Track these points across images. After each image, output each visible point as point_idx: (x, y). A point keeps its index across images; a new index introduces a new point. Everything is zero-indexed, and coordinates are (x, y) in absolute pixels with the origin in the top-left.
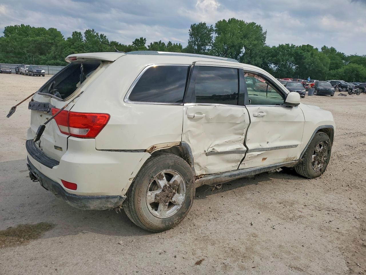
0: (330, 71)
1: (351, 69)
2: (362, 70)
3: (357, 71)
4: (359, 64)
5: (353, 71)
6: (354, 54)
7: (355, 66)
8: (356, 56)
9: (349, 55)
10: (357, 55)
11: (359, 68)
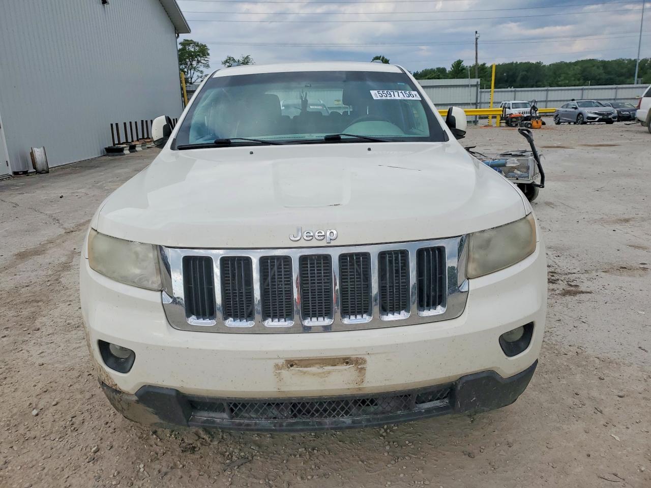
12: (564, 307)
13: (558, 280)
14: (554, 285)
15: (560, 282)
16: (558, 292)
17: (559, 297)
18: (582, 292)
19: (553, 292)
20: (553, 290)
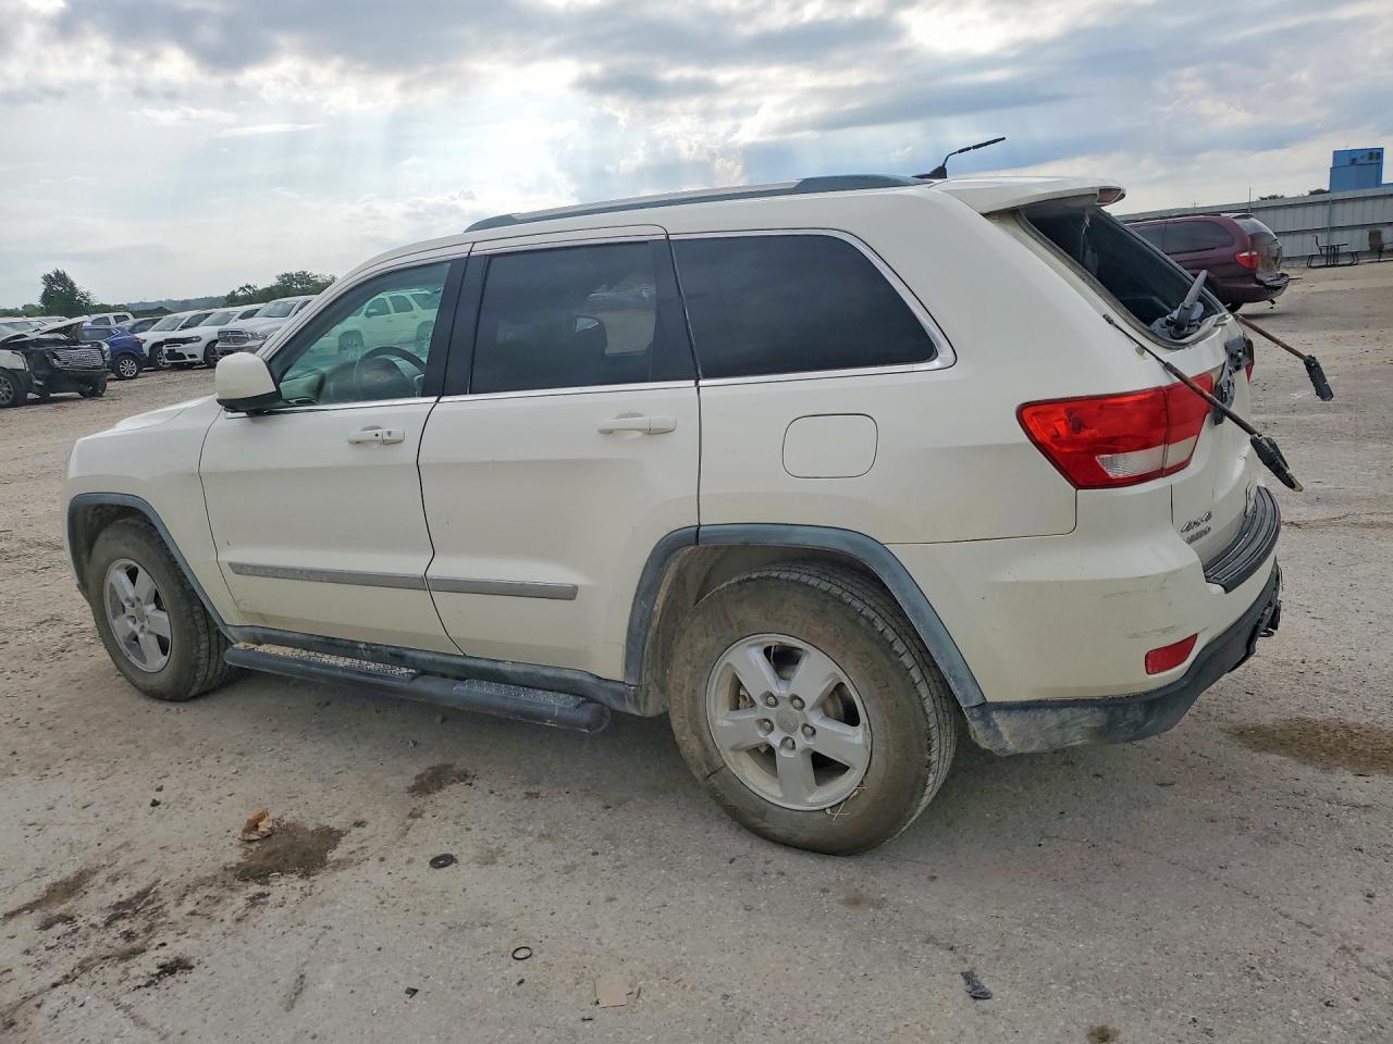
12: (79, 842)
13: (108, 924)
14: (116, 900)
15: (98, 919)
16: (101, 878)
17: (95, 862)
18: (31, 907)
19: (115, 870)
20: (115, 879)
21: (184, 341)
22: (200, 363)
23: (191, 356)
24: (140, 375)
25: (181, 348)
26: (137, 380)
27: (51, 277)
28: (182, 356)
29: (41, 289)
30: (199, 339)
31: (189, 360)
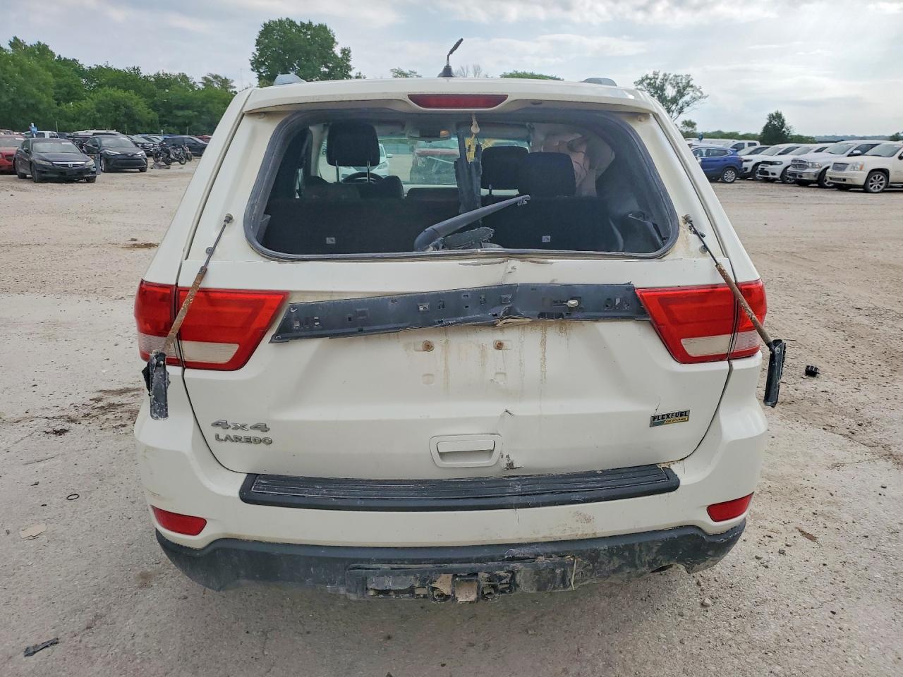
0: (61, 108)
1: (111, 103)
2: (137, 104)
3: (127, 107)
4: (126, 90)
5: (117, 108)
6: (102, 63)
7: (119, 94)
8: (109, 70)
9: (93, 67)
10: (110, 65)
11: (127, 97)
21: (772, 163)
22: (777, 179)
23: (774, 174)
24: (735, 181)
25: (769, 168)
26: (732, 184)
27: (772, 115)
28: (767, 173)
29: (765, 122)
30: (781, 163)
31: (770, 176)
